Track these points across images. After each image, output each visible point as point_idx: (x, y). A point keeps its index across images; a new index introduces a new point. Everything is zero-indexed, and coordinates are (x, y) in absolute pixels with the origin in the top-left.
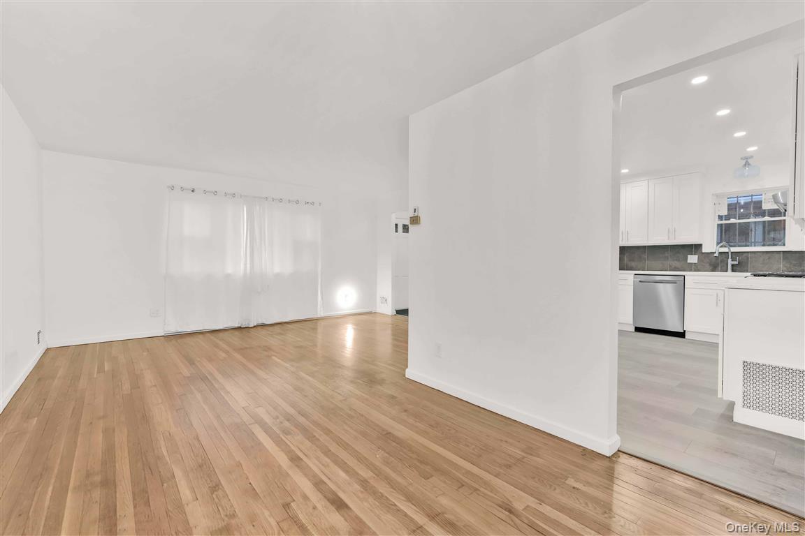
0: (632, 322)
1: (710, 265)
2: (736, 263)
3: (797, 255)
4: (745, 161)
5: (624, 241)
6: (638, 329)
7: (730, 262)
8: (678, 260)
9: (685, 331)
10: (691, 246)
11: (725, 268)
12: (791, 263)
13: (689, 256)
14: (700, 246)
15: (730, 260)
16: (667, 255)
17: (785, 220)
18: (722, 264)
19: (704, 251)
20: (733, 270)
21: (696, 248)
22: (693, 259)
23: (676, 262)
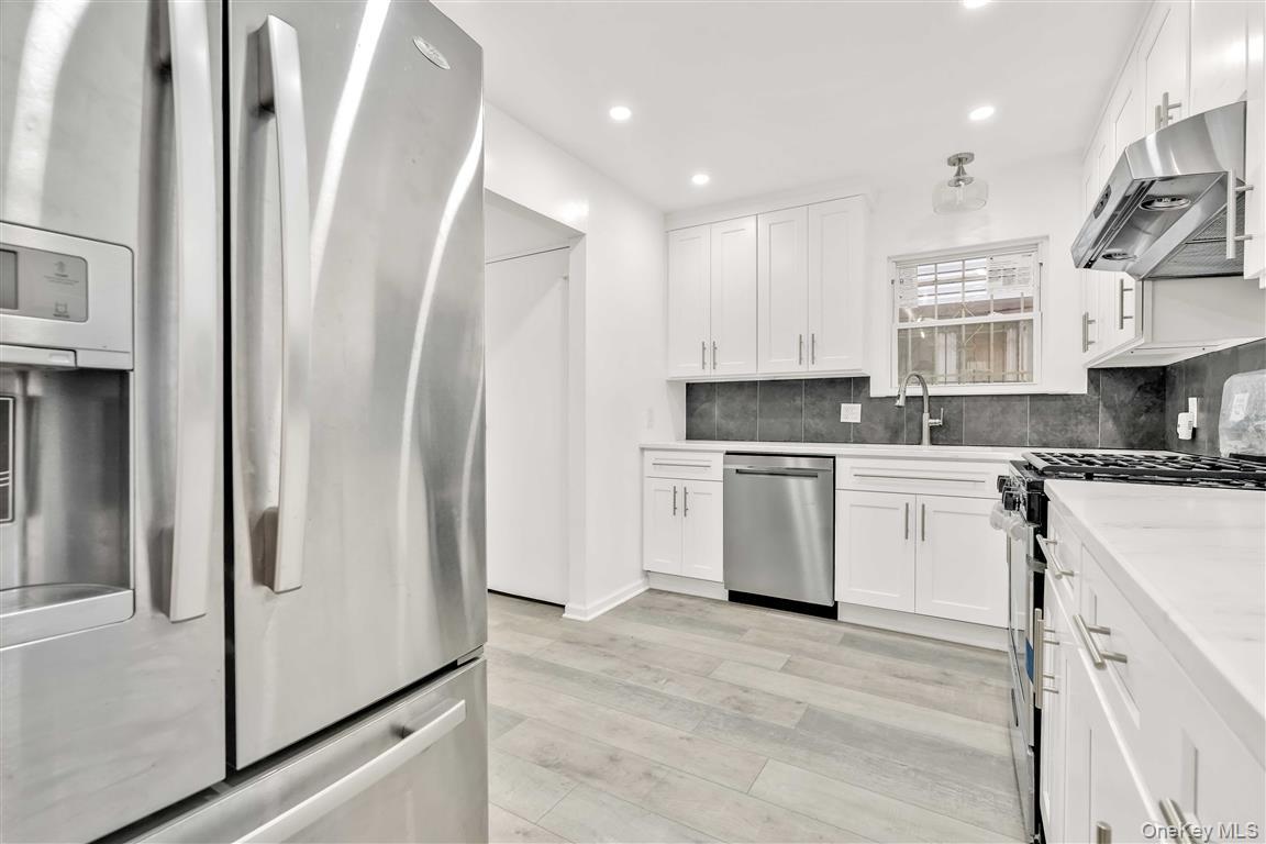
0: (720, 578)
1: (886, 428)
2: (938, 422)
3: (1060, 403)
4: (956, 168)
5: (708, 366)
6: (736, 597)
7: (927, 421)
8: (821, 416)
9: (836, 603)
10: (847, 381)
11: (915, 436)
12: (1046, 425)
13: (843, 405)
14: (866, 380)
15: (926, 415)
16: (798, 402)
17: (1031, 321)
18: (911, 427)
19: (873, 394)
20: (933, 442)
21: (855, 386)
22: (851, 413)
23: (817, 421)
